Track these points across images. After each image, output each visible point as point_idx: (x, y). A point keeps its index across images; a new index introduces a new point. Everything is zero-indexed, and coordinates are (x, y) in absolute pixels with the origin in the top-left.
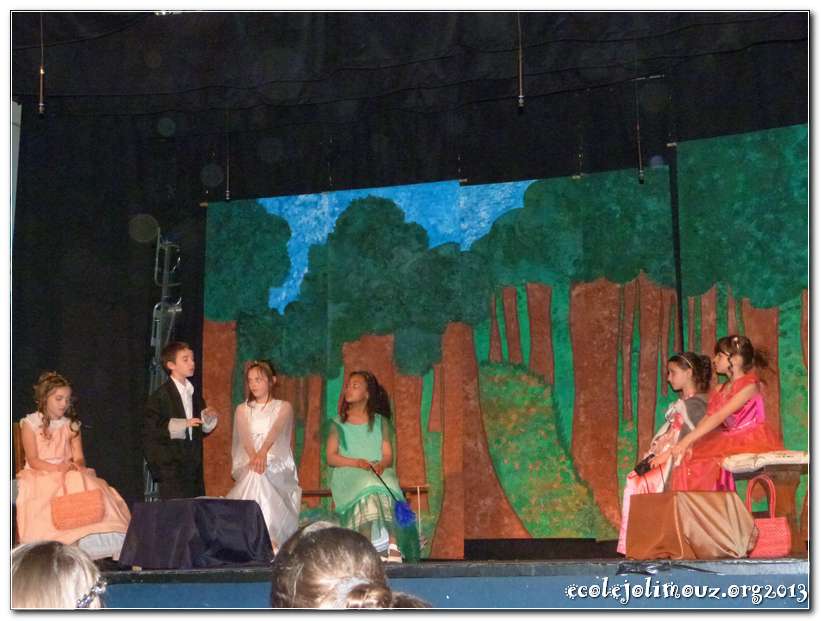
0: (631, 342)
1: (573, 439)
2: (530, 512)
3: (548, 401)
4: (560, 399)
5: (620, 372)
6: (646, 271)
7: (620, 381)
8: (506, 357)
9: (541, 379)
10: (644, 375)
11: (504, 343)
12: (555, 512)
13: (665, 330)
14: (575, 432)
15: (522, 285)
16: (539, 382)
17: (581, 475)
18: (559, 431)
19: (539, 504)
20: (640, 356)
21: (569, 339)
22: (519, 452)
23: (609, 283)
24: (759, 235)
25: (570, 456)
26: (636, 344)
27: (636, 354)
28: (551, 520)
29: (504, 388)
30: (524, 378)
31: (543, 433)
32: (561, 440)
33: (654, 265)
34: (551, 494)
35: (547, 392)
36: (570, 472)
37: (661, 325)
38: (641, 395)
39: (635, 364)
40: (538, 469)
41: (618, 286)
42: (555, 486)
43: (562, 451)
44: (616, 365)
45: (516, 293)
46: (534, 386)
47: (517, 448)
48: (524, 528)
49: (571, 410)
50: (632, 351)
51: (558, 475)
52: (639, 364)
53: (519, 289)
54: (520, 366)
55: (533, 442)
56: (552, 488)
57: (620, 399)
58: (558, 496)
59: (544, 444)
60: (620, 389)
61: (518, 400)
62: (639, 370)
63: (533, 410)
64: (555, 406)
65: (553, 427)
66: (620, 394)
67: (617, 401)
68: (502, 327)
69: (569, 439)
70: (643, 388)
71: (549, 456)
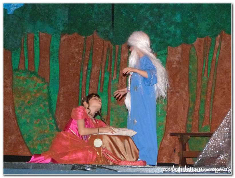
0: (88, 65)
1: (57, 110)
2: (33, 144)
3: (45, 91)
4: (51, 90)
5: (81, 79)
6: (97, 31)
7: (81, 83)
8: (27, 68)
9: (43, 79)
10: (92, 81)
11: (27, 60)
12: (45, 144)
13: (104, 60)
14: (58, 106)
15: (37, 33)
16: (42, 81)
17: (59, 127)
18: (50, 105)
19: (38, 140)
20: (91, 72)
21: (58, 62)
22: (30, 114)
23: (80, 36)
24: (151, 19)
25: (54, 118)
26: (90, 66)
27: (89, 71)
28: (43, 148)
29: (25, 83)
30: (35, 78)
31: (42, 106)
32: (50, 110)
33: (101, 29)
34: (44, 135)
35: (46, 86)
36: (54, 125)
37: (102, 58)
38: (91, 91)
39: (88, 76)
40: (39, 122)
41: (84, 37)
42: (46, 132)
43: (51, 115)
44: (79, 76)
45: (34, 37)
46: (40, 83)
47: (29, 112)
48: (30, 151)
49: (57, 96)
50: (88, 69)
51: (48, 126)
52: (91, 76)
53: (36, 35)
54: (34, 73)
55: (37, 110)
56: (44, 132)
57: (80, 91)
58: (47, 136)
59: (42, 111)
60: (81, 87)
61: (31, 89)
62: (90, 79)
63: (38, 94)
64: (49, 93)
65: (47, 103)
66: (80, 89)
67: (79, 92)
68: (26, 53)
69: (55, 109)
70: (91, 87)
71: (44, 117)
